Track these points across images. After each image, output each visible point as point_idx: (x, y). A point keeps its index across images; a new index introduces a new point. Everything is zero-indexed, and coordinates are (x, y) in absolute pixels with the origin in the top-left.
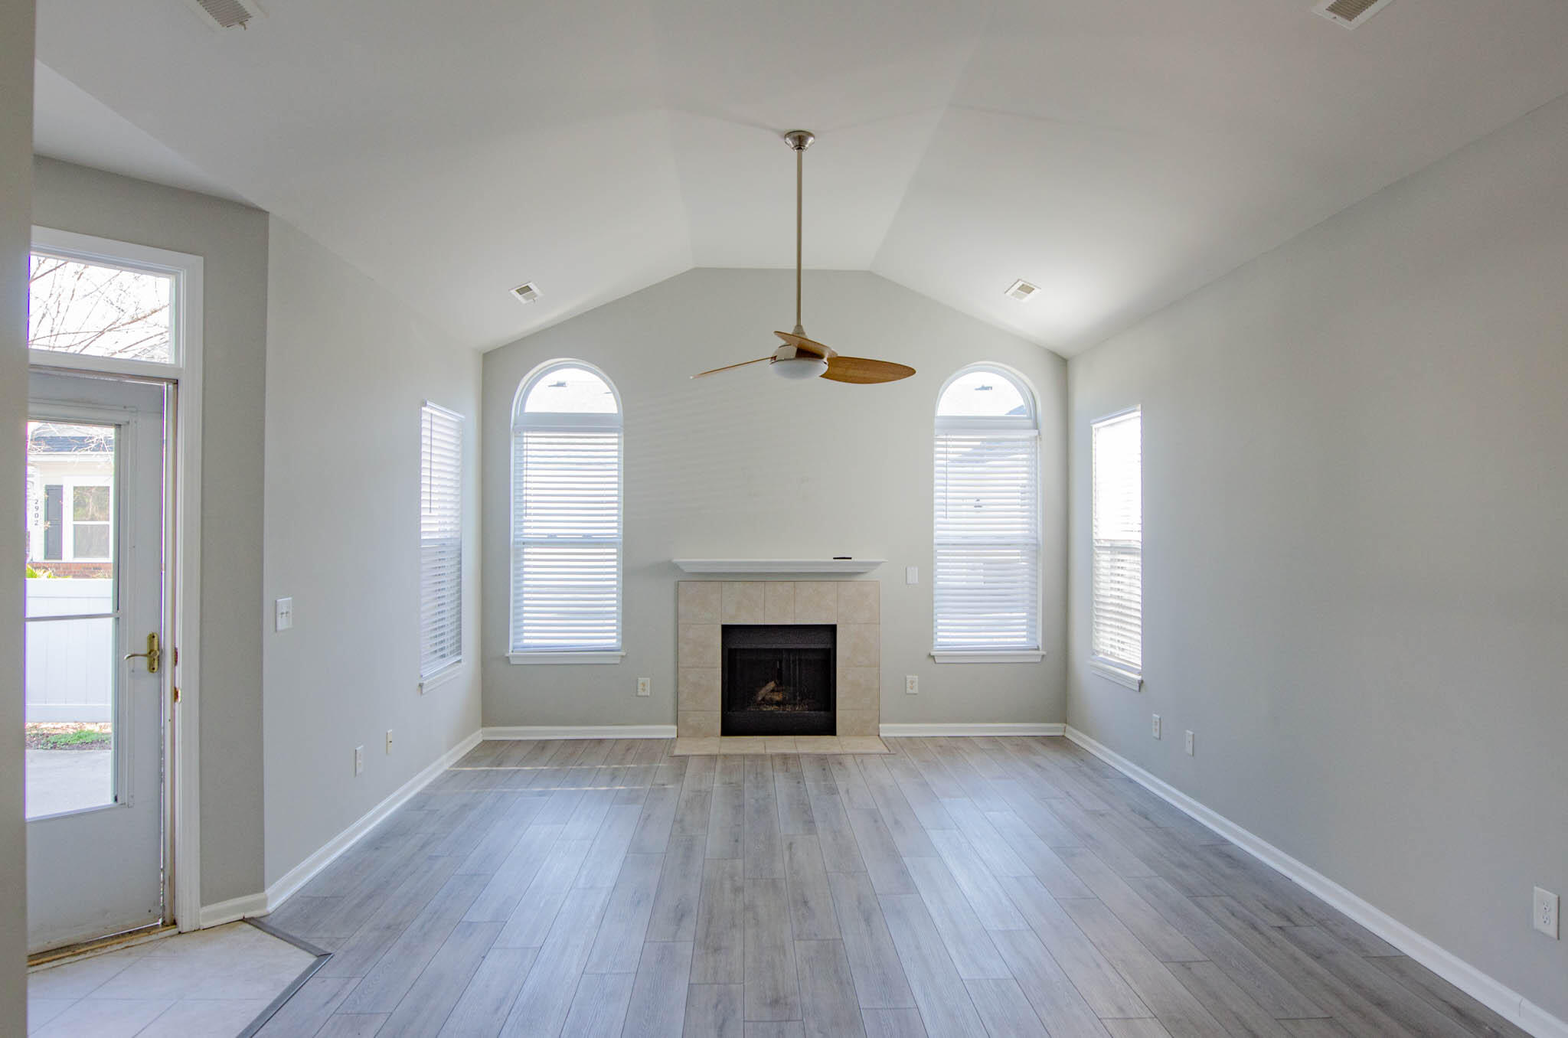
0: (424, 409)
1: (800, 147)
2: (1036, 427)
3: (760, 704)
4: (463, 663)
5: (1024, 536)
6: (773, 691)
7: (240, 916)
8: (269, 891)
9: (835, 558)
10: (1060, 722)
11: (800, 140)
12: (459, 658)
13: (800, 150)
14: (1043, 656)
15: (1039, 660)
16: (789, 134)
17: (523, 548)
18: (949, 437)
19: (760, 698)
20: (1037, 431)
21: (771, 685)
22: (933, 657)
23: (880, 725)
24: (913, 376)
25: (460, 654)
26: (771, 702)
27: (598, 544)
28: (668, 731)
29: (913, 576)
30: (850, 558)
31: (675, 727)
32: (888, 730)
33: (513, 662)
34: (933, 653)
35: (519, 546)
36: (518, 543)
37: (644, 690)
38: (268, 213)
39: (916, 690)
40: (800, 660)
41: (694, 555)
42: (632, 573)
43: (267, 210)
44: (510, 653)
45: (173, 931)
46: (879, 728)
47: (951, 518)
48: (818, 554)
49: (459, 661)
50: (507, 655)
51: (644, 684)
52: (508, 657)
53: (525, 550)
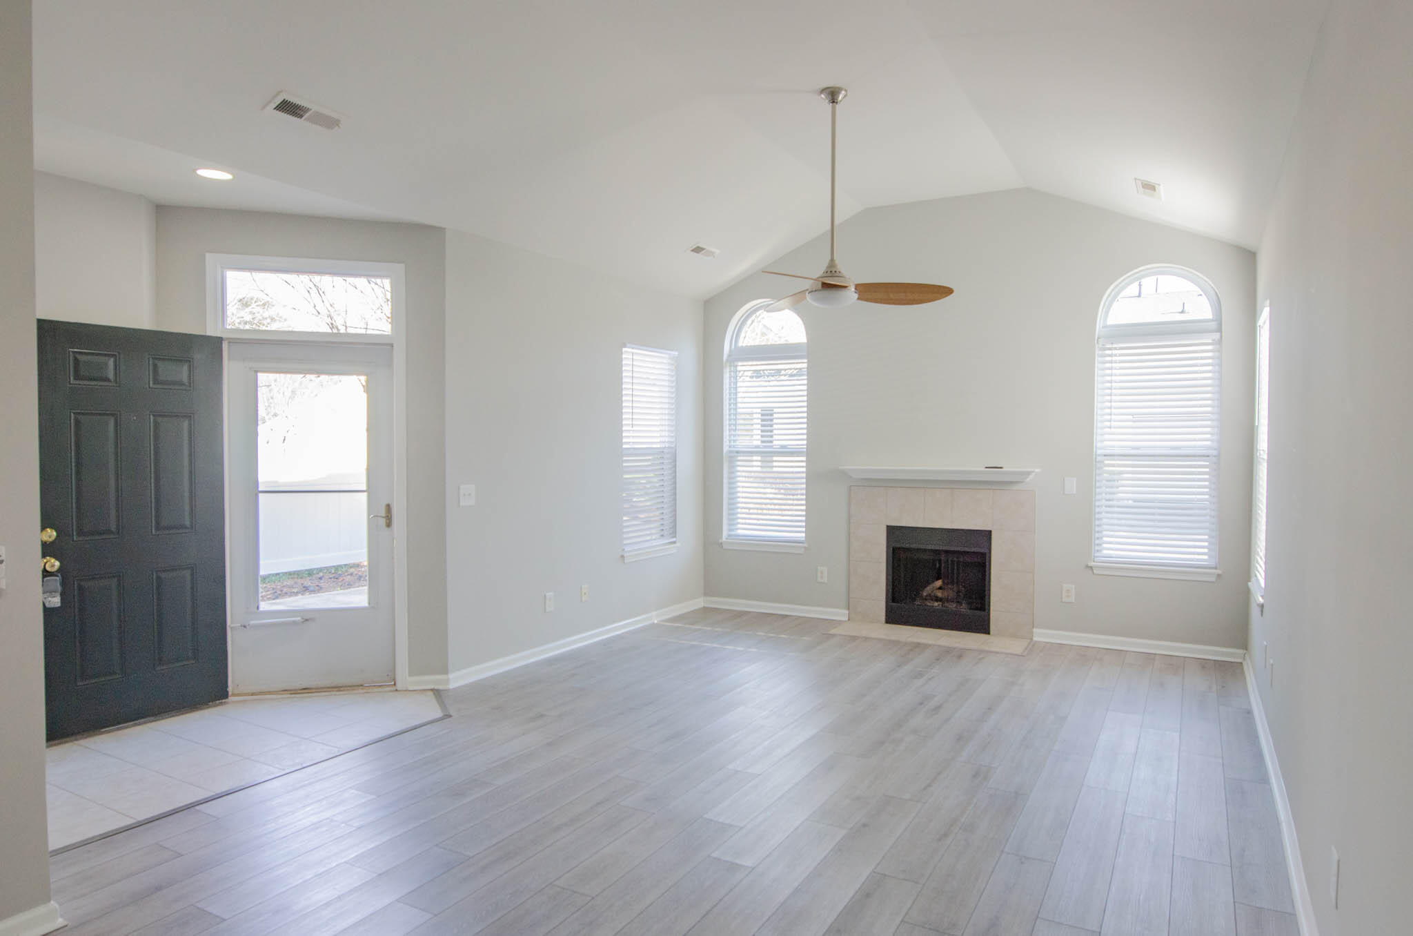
0: (624, 349)
1: (834, 101)
2: (1219, 330)
3: (926, 599)
4: (678, 544)
5: (1208, 448)
6: (940, 588)
7: (432, 687)
8: (451, 676)
9: (987, 468)
10: (1238, 648)
11: (832, 95)
12: (674, 539)
13: (835, 104)
14: (1219, 576)
15: (1213, 579)
16: (823, 91)
17: (738, 456)
18: (1115, 346)
19: (925, 594)
20: (1219, 334)
21: (939, 583)
22: (1091, 568)
23: (1035, 630)
24: (952, 295)
25: (675, 537)
26: (937, 599)
27: (792, 454)
28: (841, 614)
29: (1071, 486)
30: (1001, 468)
31: (847, 612)
32: (1041, 635)
33: (725, 547)
34: (1091, 564)
35: (732, 455)
36: (731, 452)
37: (822, 577)
38: (445, 229)
39: (1072, 599)
40: (958, 562)
41: (863, 463)
42: (815, 478)
43: (443, 226)
44: (724, 539)
45: (394, 688)
46: (1032, 633)
47: (1115, 428)
48: (972, 464)
49: (674, 542)
50: (720, 541)
51: (822, 573)
52: (721, 543)
53: (739, 458)
